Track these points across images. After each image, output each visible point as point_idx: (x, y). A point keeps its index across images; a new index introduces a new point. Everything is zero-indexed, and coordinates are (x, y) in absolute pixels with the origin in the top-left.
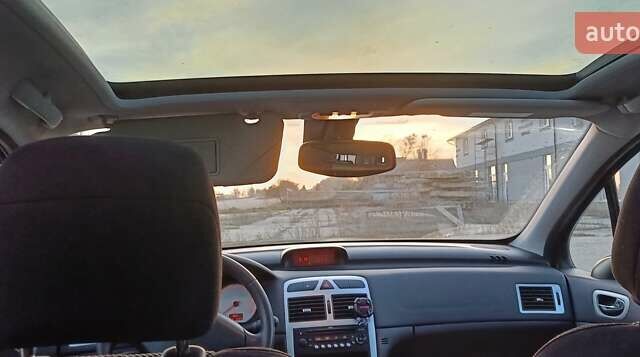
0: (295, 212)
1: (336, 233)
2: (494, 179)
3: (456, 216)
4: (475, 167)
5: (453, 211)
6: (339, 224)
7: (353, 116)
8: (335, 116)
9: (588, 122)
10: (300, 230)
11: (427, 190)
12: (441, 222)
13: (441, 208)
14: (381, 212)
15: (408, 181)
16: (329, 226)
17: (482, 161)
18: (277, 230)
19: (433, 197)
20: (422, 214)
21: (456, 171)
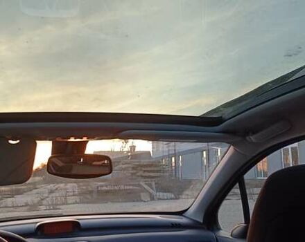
0: (52, 185)
1: (78, 201)
2: (174, 165)
3: (152, 188)
4: (163, 157)
5: (150, 185)
6: (80, 194)
7: (85, 139)
8: (72, 139)
9: (228, 145)
10: (54, 199)
11: (135, 171)
12: (143, 192)
13: (142, 183)
14: (106, 186)
15: (124, 166)
16: (74, 195)
17: (167, 154)
18: (39, 199)
19: (138, 176)
20: (131, 187)
21: (152, 160)
